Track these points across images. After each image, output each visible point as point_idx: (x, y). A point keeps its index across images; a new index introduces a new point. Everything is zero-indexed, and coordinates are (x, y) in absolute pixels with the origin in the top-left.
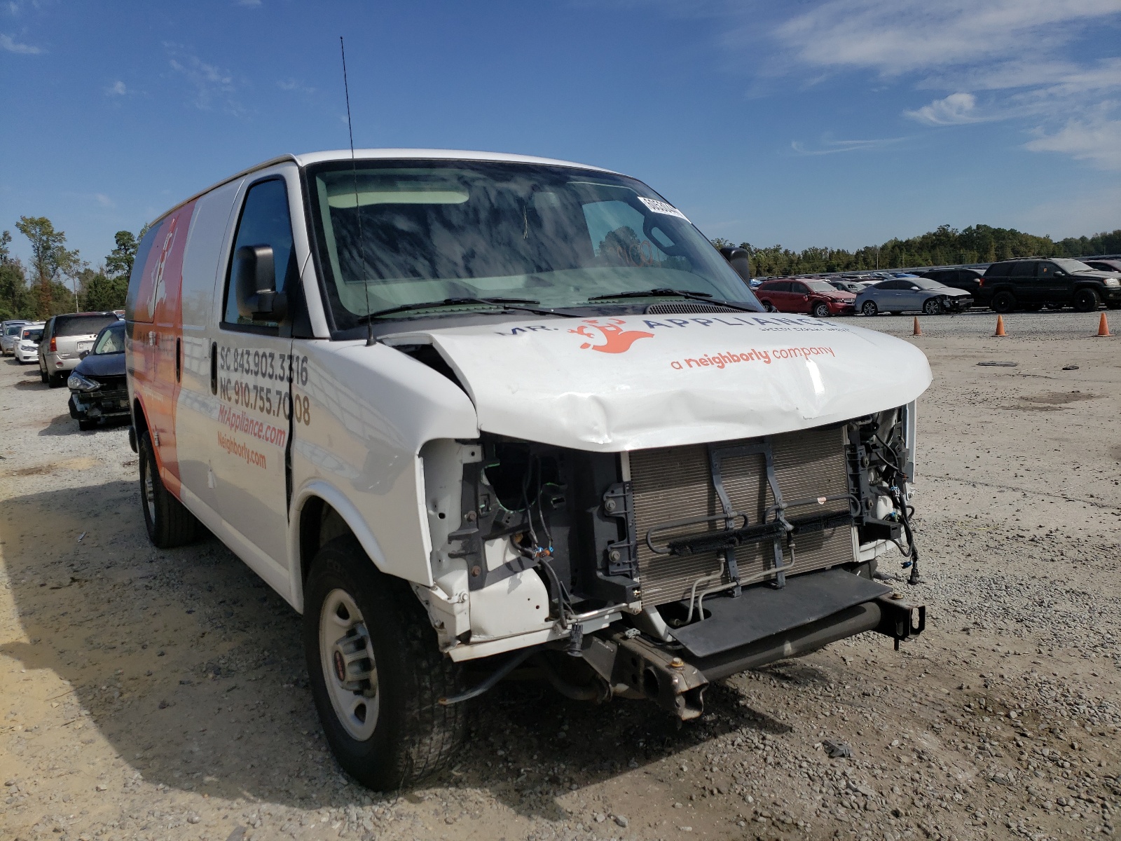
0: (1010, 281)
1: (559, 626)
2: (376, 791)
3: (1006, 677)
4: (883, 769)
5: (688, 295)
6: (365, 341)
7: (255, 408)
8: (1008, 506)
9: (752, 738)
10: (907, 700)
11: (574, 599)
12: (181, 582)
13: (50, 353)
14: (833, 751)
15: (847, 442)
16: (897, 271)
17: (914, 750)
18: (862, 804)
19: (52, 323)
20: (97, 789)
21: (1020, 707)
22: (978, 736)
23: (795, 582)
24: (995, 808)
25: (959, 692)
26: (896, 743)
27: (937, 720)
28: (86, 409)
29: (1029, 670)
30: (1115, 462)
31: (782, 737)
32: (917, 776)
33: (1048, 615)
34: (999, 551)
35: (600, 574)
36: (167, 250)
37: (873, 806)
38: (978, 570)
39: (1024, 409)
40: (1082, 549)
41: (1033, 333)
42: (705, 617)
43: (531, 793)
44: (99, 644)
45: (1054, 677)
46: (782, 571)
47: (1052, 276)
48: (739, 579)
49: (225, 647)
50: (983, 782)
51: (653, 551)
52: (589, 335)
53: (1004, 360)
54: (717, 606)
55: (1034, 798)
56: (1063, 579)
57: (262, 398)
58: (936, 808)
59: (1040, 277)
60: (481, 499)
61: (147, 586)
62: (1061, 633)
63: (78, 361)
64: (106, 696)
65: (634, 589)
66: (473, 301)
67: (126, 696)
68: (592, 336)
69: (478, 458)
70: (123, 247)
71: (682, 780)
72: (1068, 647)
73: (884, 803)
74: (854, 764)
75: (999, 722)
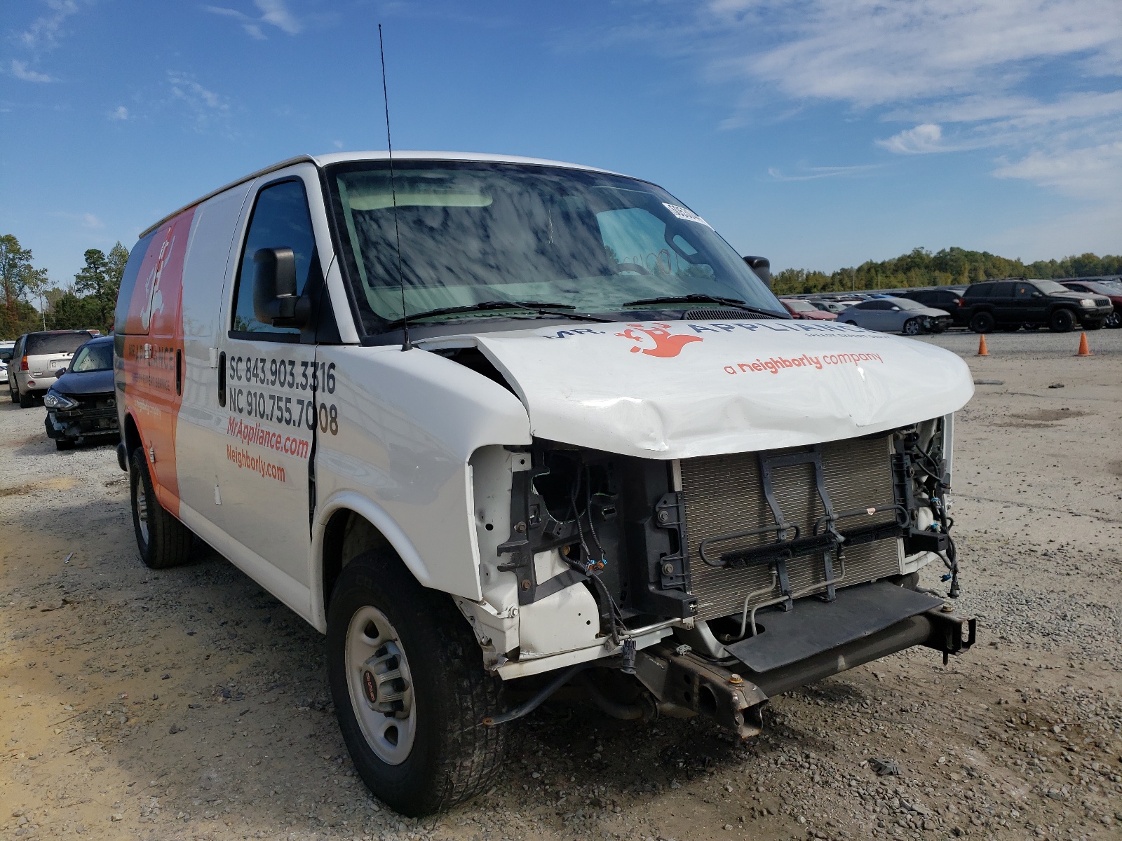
0: (989, 302)
1: (611, 643)
2: (411, 817)
3: (1043, 691)
4: (935, 787)
5: (722, 302)
6: (401, 346)
7: (271, 419)
8: (1015, 521)
9: (795, 757)
10: (947, 716)
11: (625, 615)
12: (179, 603)
13: (21, 371)
14: (880, 769)
15: (893, 451)
16: (873, 292)
17: (962, 767)
18: (919, 823)
19: (23, 342)
20: (112, 818)
21: (1062, 722)
22: (1025, 751)
23: (844, 595)
24: (1054, 824)
25: (997, 707)
26: (943, 759)
27: (981, 736)
28: (64, 428)
29: (1064, 684)
30: (1115, 477)
31: (826, 756)
32: (970, 793)
33: (1074, 629)
34: (1012, 565)
35: (652, 588)
36: (163, 259)
37: (931, 825)
38: (995, 585)
39: (1017, 426)
40: (1096, 563)
41: (1014, 353)
42: (758, 632)
43: (574, 817)
44: (98, 668)
45: (1090, 691)
46: (833, 584)
47: (1029, 297)
48: (791, 592)
49: (232, 670)
50: (1037, 798)
51: (707, 564)
52: (637, 339)
53: (991, 379)
54: (770, 620)
55: (1092, 813)
56: (1082, 592)
57: (280, 408)
58: (996, 826)
59: (1017, 298)
60: (531, 509)
61: (143, 608)
62: (1089, 646)
63: (53, 380)
64: (111, 721)
65: (690, 603)
66: (507, 306)
67: (133, 721)
68: (640, 340)
69: (528, 466)
70: (93, 266)
71: (728, 801)
72: (1099, 661)
73: (941, 822)
74: (904, 782)
75: (1044, 737)
